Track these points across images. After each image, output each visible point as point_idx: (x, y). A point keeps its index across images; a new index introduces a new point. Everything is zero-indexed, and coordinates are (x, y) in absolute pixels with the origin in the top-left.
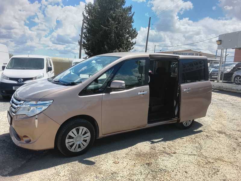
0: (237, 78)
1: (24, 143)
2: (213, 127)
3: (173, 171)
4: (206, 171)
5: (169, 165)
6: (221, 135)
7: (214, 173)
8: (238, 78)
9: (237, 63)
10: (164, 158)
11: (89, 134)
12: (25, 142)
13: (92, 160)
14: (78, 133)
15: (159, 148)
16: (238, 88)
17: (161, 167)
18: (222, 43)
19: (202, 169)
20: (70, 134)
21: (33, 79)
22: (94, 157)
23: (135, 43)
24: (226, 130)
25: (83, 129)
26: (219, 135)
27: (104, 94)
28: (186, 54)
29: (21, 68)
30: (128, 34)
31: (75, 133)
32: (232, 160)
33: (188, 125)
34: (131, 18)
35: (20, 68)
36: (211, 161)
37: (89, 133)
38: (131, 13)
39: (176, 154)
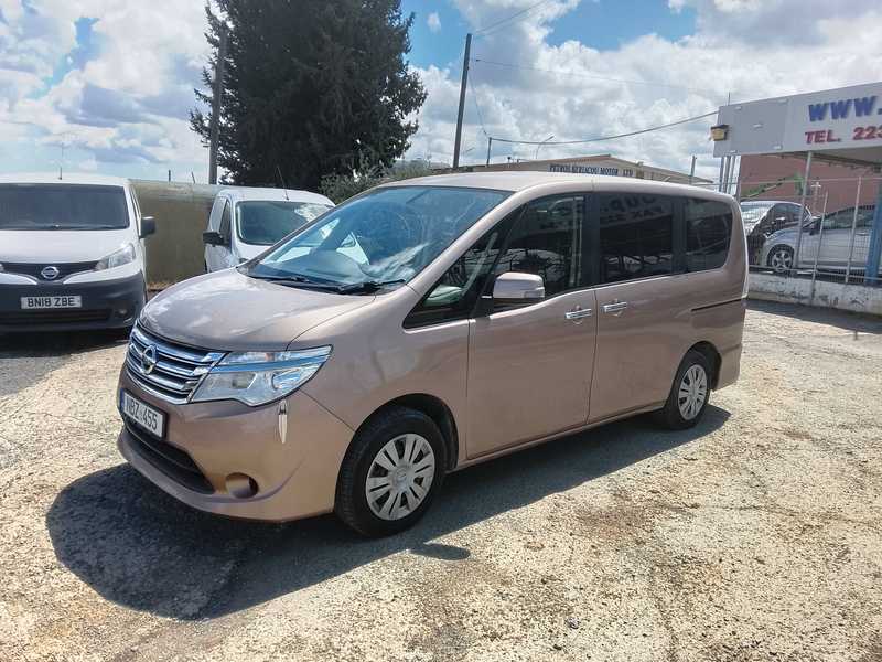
0: (779, 256)
1: (231, 501)
2: (765, 419)
3: (721, 561)
4: (812, 552)
5: (700, 544)
6: (797, 441)
7: (839, 557)
8: (783, 255)
9: (773, 203)
10: (672, 523)
11: (430, 459)
12: (233, 497)
13: (452, 543)
14: (401, 456)
15: (640, 493)
16: (782, 288)
17: (679, 551)
18: (730, 134)
19: (801, 549)
20: (380, 459)
21: (98, 266)
22: (453, 535)
23: (416, 127)
24: (806, 428)
25: (415, 442)
26: (794, 443)
27: (473, 321)
28: (594, 171)
29: (42, 225)
30: (389, 93)
31: (394, 454)
32: (869, 517)
33: (693, 415)
34: (402, 34)
35: (31, 224)
36: (814, 523)
37: (432, 455)
38: (399, 17)
39: (701, 509)
